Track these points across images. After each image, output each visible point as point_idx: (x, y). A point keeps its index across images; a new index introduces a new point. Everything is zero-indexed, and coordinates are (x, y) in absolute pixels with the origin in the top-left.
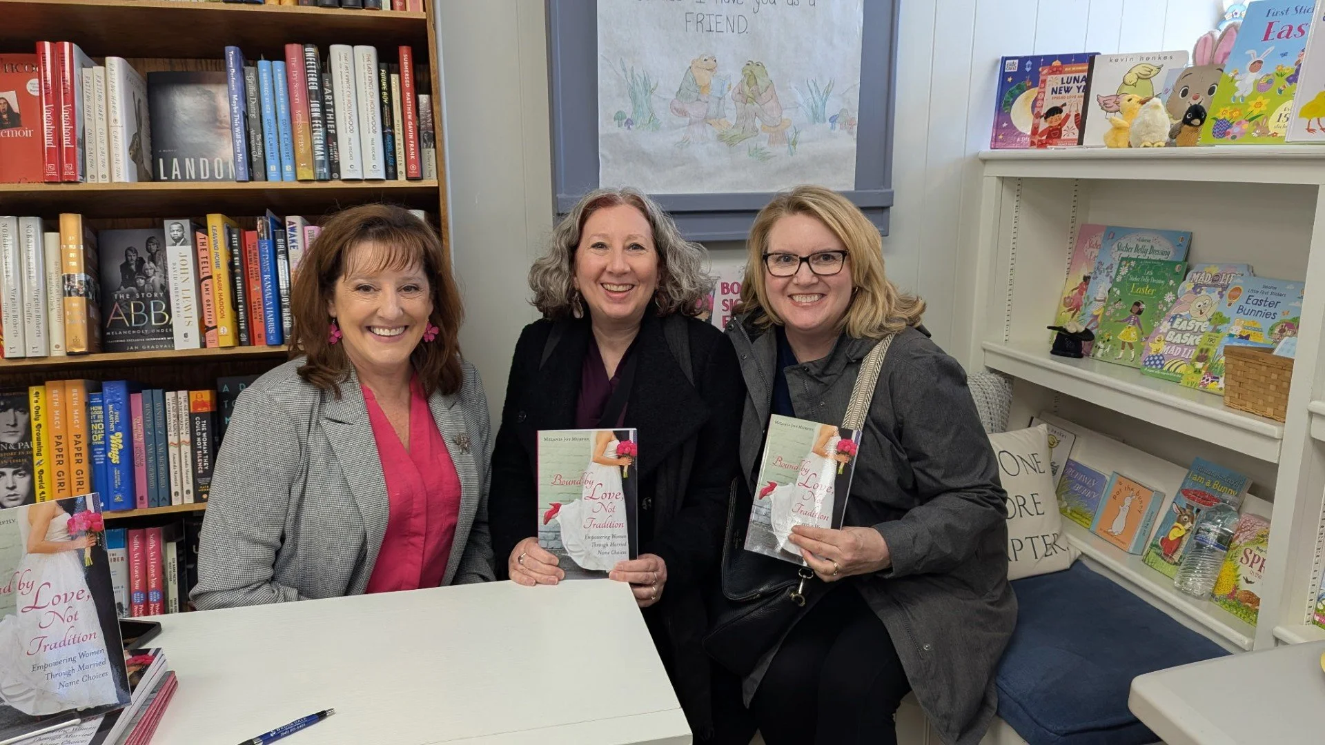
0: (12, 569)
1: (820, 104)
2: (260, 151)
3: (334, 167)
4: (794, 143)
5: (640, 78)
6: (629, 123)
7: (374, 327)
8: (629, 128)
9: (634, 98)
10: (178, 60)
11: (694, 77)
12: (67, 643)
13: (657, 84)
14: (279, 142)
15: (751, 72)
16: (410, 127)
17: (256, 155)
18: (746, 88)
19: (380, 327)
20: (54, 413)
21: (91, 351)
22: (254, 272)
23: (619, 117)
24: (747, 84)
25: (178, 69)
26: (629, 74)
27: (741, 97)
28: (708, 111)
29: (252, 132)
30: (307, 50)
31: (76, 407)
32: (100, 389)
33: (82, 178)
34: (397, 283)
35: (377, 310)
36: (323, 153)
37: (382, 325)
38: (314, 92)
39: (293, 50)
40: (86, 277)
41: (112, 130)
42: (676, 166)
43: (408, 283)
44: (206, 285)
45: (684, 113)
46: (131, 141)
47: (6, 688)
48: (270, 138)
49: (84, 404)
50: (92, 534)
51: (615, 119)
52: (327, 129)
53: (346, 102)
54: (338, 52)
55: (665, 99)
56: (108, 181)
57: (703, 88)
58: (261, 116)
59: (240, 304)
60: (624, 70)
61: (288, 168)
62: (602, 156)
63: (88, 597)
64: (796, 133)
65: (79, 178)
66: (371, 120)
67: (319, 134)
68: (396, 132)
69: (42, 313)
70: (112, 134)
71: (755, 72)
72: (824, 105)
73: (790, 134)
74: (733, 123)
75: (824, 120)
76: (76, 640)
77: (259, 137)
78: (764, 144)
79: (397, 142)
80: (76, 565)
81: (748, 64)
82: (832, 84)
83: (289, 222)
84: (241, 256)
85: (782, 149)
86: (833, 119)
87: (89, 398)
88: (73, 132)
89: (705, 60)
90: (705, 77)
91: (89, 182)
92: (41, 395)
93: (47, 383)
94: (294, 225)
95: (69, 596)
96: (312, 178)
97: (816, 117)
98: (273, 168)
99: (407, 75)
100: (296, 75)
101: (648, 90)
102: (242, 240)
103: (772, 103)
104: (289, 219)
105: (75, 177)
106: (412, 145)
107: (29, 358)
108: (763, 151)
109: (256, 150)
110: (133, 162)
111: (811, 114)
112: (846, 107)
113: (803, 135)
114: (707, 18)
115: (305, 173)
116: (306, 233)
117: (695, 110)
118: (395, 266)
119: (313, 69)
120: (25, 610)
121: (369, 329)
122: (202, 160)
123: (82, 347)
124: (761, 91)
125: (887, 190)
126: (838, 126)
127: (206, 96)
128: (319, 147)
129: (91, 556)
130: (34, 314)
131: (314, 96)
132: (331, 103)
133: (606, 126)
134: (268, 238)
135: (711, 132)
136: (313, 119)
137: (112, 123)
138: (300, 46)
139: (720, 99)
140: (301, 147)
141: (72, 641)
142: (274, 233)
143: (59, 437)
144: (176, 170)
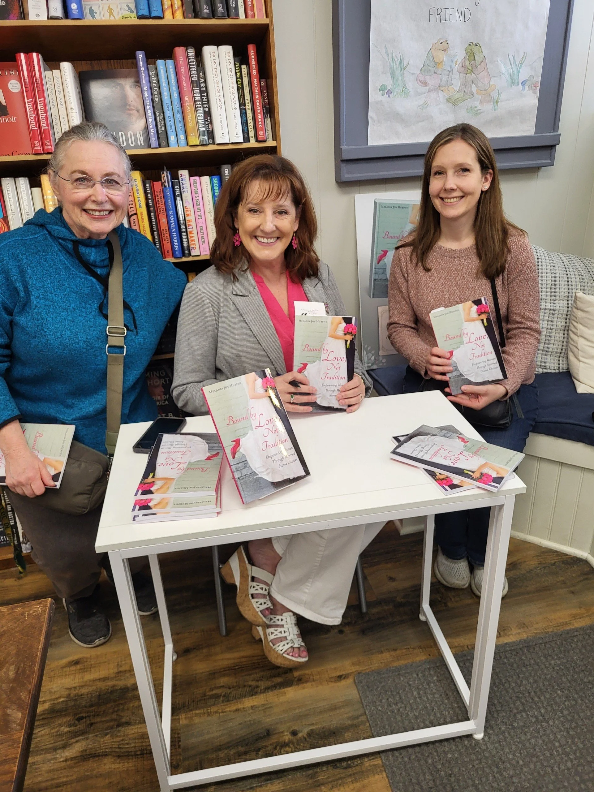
1: (516, 72)
2: (163, 125)
3: (211, 135)
4: (497, 102)
5: (398, 59)
6: (389, 92)
7: (259, 236)
8: (389, 96)
9: (393, 73)
10: (96, 61)
11: (433, 56)
13: (408, 63)
14: (174, 119)
15: (472, 50)
16: (258, 104)
17: (161, 129)
18: (467, 63)
19: (261, 237)
22: (161, 210)
23: (383, 88)
24: (468, 59)
25: (96, 68)
26: (390, 56)
27: (463, 70)
28: (441, 81)
29: (157, 112)
30: (189, 51)
34: (273, 208)
35: (260, 226)
36: (203, 125)
37: (263, 235)
38: (195, 82)
39: (179, 51)
41: (70, 115)
42: (418, 122)
43: (280, 209)
44: (134, 220)
45: (425, 83)
48: (168, 115)
51: (380, 90)
52: (203, 108)
53: (216, 88)
54: (209, 51)
55: (413, 74)
57: (437, 64)
58: (161, 101)
59: (155, 231)
60: (387, 54)
61: (182, 137)
62: (371, 117)
64: (499, 94)
66: (233, 101)
67: (200, 112)
68: (247, 107)
70: (72, 118)
71: (474, 51)
72: (519, 73)
73: (495, 95)
74: (457, 88)
75: (518, 84)
77: (162, 116)
78: (477, 103)
79: (248, 115)
81: (470, 45)
82: (525, 57)
83: (181, 174)
84: (152, 199)
85: (488, 107)
86: (523, 83)
88: (47, 118)
89: (441, 43)
90: (440, 56)
94: (184, 176)
96: (198, 144)
97: (513, 82)
98: (172, 138)
99: (254, 66)
100: (183, 69)
101: (403, 67)
102: (152, 188)
103: (484, 73)
104: (180, 172)
106: (260, 117)
108: (476, 109)
109: (161, 125)
111: (509, 80)
112: (533, 74)
113: (503, 96)
114: (444, 11)
115: (194, 140)
116: (192, 181)
117: (433, 81)
118: (273, 197)
119: (194, 65)
121: (256, 237)
122: (120, 133)
124: (477, 65)
125: (556, 134)
126: (526, 87)
127: (118, 87)
128: (201, 122)
131: (195, 85)
132: (204, 89)
133: (374, 96)
134: (169, 186)
135: (442, 96)
136: (195, 101)
137: (69, 111)
138: (183, 48)
139: (450, 72)
140: (190, 122)
142: (172, 183)
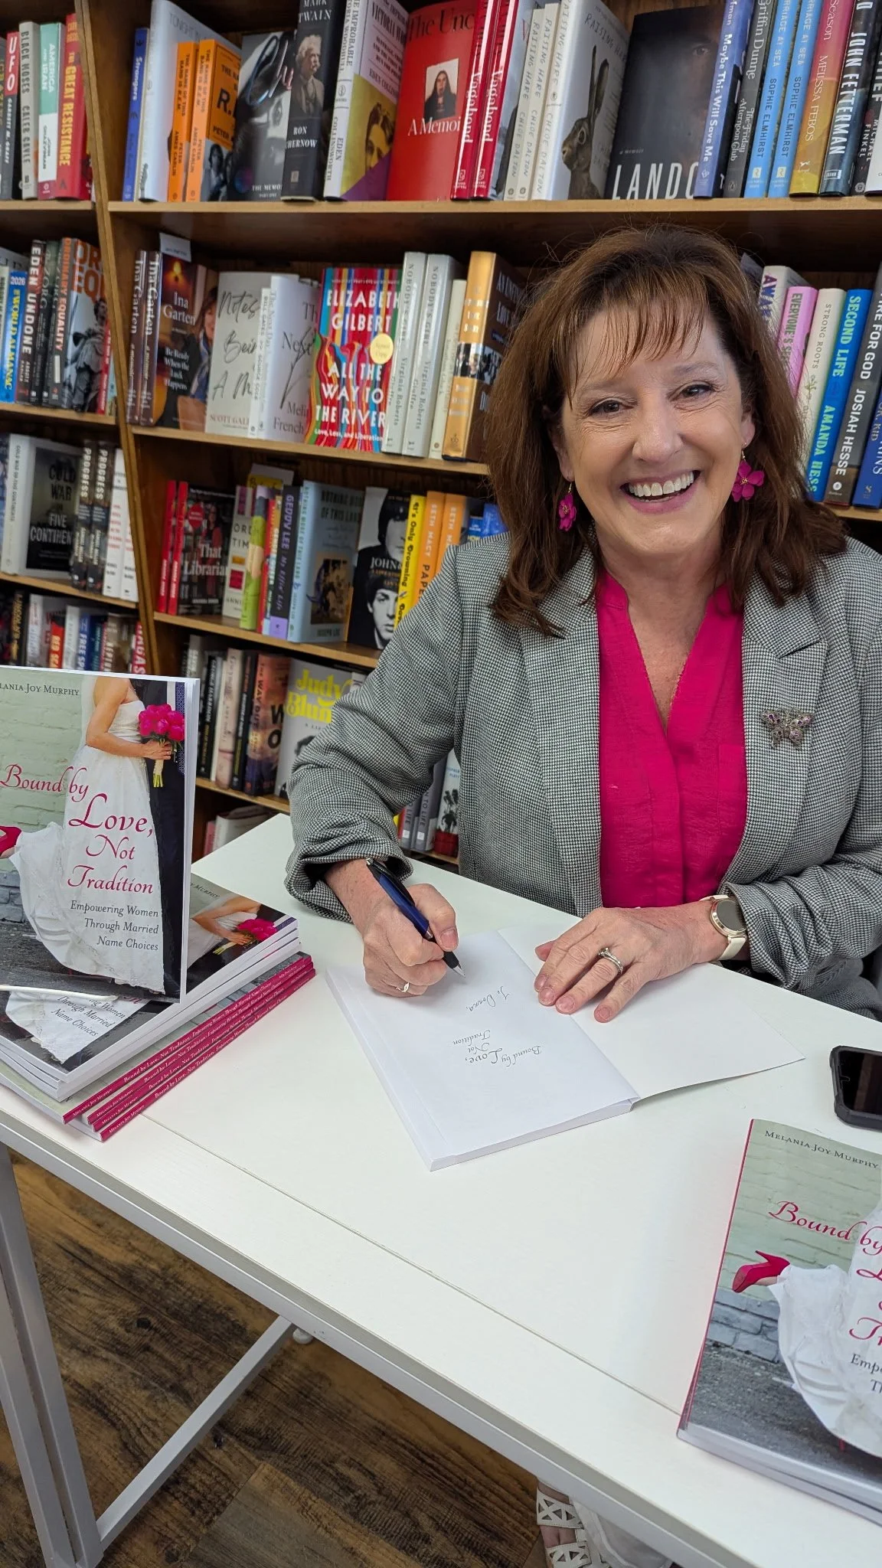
0: (66, 760)
2: (746, 140)
7: (635, 482)
12: (115, 886)
14: (779, 124)
17: (739, 148)
20: (428, 535)
21: (471, 458)
29: (742, 106)
31: (450, 532)
32: (480, 513)
33: (495, 192)
36: (845, 140)
38: (864, 14)
40: (484, 350)
41: (547, 111)
46: (569, 131)
47: (40, 918)
48: (768, 113)
49: (460, 530)
50: (168, 743)
52: (870, 93)
56: (526, 199)
58: (763, 74)
61: (781, 172)
63: (151, 831)
65: (491, 191)
67: (851, 99)
69: (427, 396)
70: (547, 118)
76: (127, 887)
77: (751, 114)
80: (142, 781)
83: (767, 277)
87: (470, 523)
88: (497, 116)
91: (505, 199)
92: (420, 508)
93: (429, 493)
94: (773, 284)
95: (128, 822)
96: (814, 191)
98: (755, 173)
104: (767, 271)
105: (487, 190)
107: (405, 456)
109: (740, 140)
110: (565, 166)
115: (807, 183)
116: (790, 298)
120: (73, 822)
122: (673, 165)
123: (458, 450)
128: (841, 129)
129: (163, 773)
130: (419, 396)
136: (847, 70)
137: (549, 101)
140: (811, 130)
141: (121, 887)
143: (427, 567)
144: (634, 185)
